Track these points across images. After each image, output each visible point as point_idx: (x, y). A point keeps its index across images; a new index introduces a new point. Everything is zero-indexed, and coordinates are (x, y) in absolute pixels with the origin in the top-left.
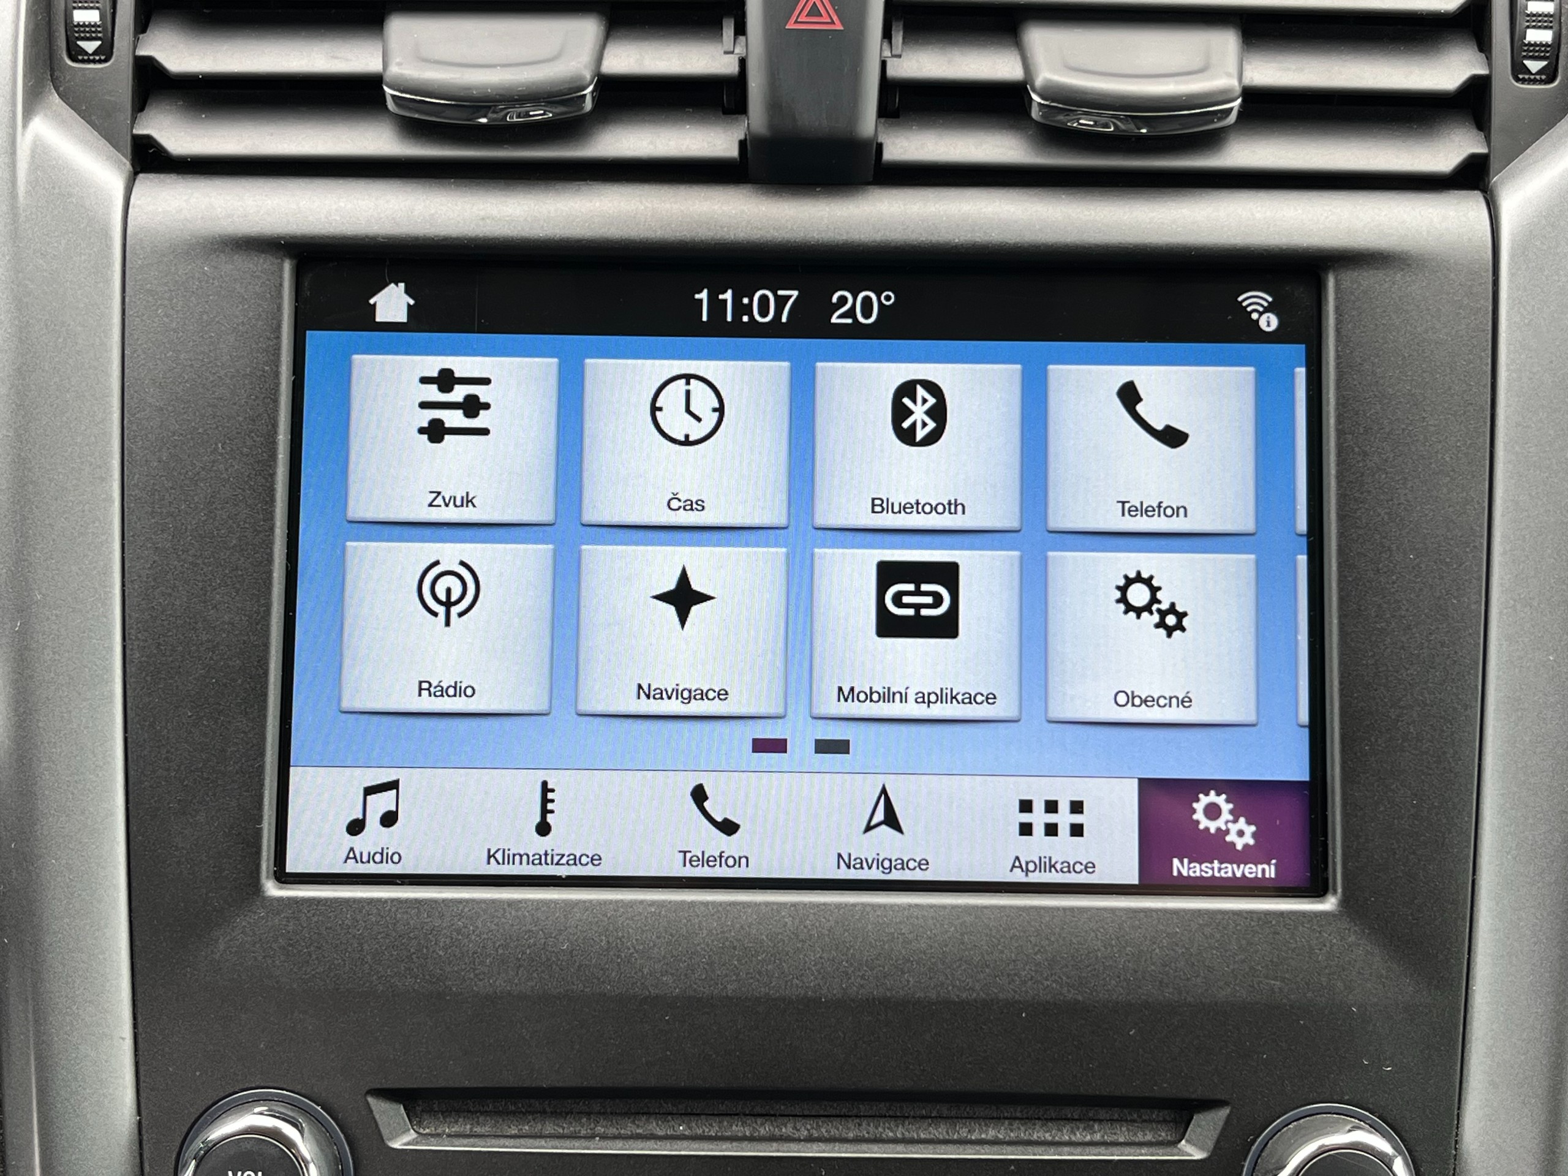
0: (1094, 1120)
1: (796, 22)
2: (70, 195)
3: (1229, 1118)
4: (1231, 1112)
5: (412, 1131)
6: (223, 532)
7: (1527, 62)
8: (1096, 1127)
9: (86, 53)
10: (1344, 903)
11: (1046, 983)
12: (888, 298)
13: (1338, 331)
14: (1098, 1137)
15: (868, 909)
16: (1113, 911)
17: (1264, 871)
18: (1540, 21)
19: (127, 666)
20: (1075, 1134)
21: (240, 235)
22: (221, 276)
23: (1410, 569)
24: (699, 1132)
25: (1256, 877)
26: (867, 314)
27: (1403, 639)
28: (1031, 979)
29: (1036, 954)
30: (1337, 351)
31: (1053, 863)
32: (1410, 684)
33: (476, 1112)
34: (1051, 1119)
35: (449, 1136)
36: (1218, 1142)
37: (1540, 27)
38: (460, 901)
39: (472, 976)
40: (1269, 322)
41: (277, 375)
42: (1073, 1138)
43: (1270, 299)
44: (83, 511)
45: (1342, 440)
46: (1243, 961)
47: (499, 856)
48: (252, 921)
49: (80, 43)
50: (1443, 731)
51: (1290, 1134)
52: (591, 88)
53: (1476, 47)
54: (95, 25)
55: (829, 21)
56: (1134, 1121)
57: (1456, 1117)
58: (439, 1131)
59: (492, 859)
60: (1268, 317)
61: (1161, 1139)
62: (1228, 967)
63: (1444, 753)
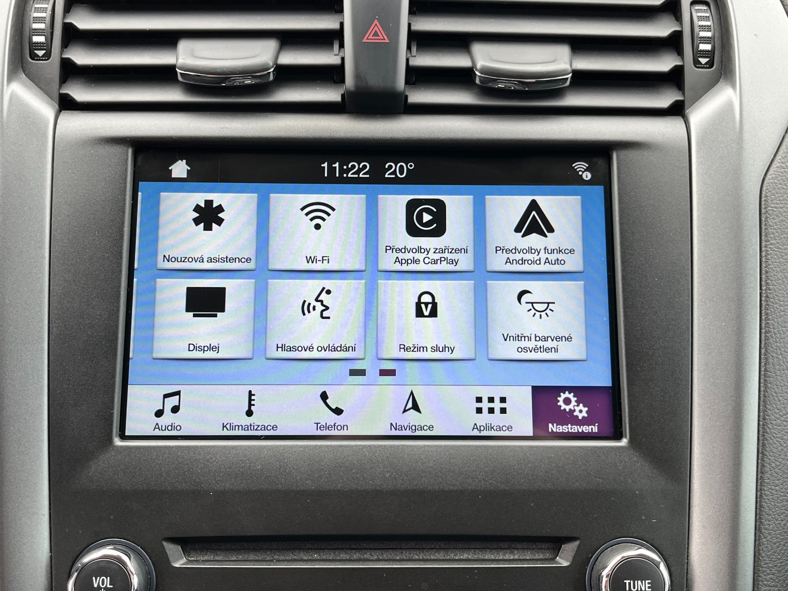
0: (515, 549)
1: (367, 39)
2: (29, 117)
3: (579, 546)
4: (580, 543)
5: (185, 559)
6: (97, 272)
7: (700, 59)
8: (516, 552)
9: (38, 56)
10: (631, 441)
11: (490, 481)
12: (411, 166)
13: (619, 178)
14: (516, 557)
15: (405, 448)
16: (521, 447)
17: (592, 429)
18: (706, 40)
19: (50, 335)
20: (506, 556)
21: (108, 136)
22: (99, 155)
23: (656, 285)
24: (324, 557)
25: (589, 432)
26: (401, 172)
27: (654, 317)
28: (483, 480)
29: (485, 467)
30: (619, 187)
31: (492, 426)
32: (658, 338)
33: (216, 549)
34: (494, 549)
35: (202, 561)
36: (575, 557)
37: (705, 43)
38: (208, 447)
39: (214, 482)
40: (587, 176)
41: (124, 200)
42: (505, 558)
43: (587, 166)
44: (31, 262)
45: (622, 227)
46: (584, 470)
47: (228, 426)
48: (108, 457)
49: (36, 52)
50: (674, 360)
51: (608, 552)
52: (272, 70)
53: (676, 54)
54: (43, 43)
55: (383, 38)
56: (533, 549)
57: (687, 544)
58: (198, 559)
59: (225, 428)
60: (587, 174)
61: (547, 557)
62: (577, 473)
63: (675, 370)
